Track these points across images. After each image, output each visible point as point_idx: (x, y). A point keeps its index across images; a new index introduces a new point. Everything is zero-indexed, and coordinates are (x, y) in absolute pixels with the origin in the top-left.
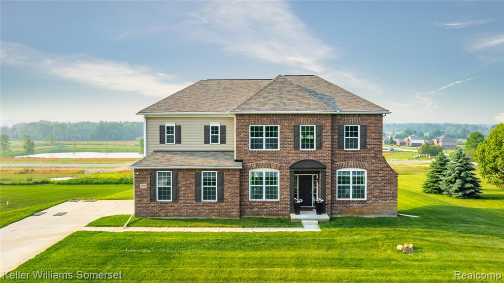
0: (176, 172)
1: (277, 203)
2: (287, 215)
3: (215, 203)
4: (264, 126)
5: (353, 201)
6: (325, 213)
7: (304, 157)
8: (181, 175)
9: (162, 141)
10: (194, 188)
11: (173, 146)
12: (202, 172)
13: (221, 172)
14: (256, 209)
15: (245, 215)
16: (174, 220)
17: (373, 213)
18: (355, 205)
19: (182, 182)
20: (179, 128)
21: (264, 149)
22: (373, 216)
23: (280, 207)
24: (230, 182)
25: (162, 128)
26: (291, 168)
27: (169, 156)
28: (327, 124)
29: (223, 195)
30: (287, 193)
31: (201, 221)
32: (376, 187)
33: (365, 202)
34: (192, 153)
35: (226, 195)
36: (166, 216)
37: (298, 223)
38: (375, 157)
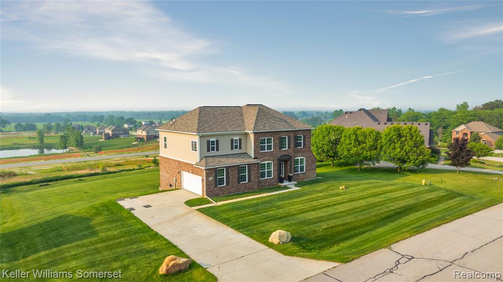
0: (228, 168)
1: (272, 179)
2: (275, 185)
3: (247, 183)
4: (266, 138)
7: (283, 153)
9: (208, 151)
10: (236, 176)
11: (214, 153)
12: (240, 167)
13: (249, 165)
14: (263, 184)
18: (301, 175)
19: (231, 174)
20: (217, 141)
21: (266, 151)
22: (308, 180)
24: (254, 170)
25: (208, 142)
26: (278, 160)
27: (217, 159)
28: (292, 135)
29: (250, 178)
30: (276, 173)
31: (241, 194)
37: (286, 187)
38: (308, 151)
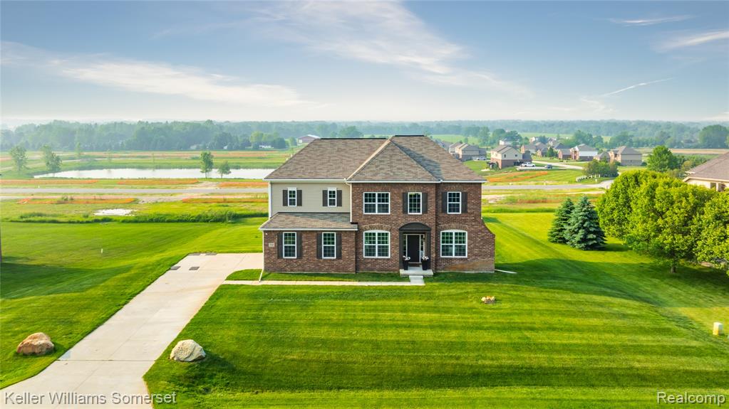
0: (300, 233)
1: (388, 259)
2: (396, 270)
3: (334, 260)
4: (377, 194)
5: (455, 259)
6: (429, 268)
7: (412, 220)
8: (304, 235)
9: (285, 204)
10: (315, 246)
11: (294, 208)
12: (323, 233)
13: (339, 233)
14: (369, 265)
15: (360, 270)
16: (298, 274)
17: (473, 269)
18: (457, 262)
19: (305, 242)
20: (300, 192)
21: (377, 213)
22: (473, 272)
23: (390, 263)
24: (347, 242)
25: (285, 192)
26: (399, 229)
27: (292, 218)
28: (432, 192)
29: (341, 253)
30: (397, 251)
31: (323, 275)
32: (475, 247)
33: (466, 259)
34: (312, 214)
35: (344, 253)
36: (292, 271)
37: (406, 278)
38: (475, 220)
